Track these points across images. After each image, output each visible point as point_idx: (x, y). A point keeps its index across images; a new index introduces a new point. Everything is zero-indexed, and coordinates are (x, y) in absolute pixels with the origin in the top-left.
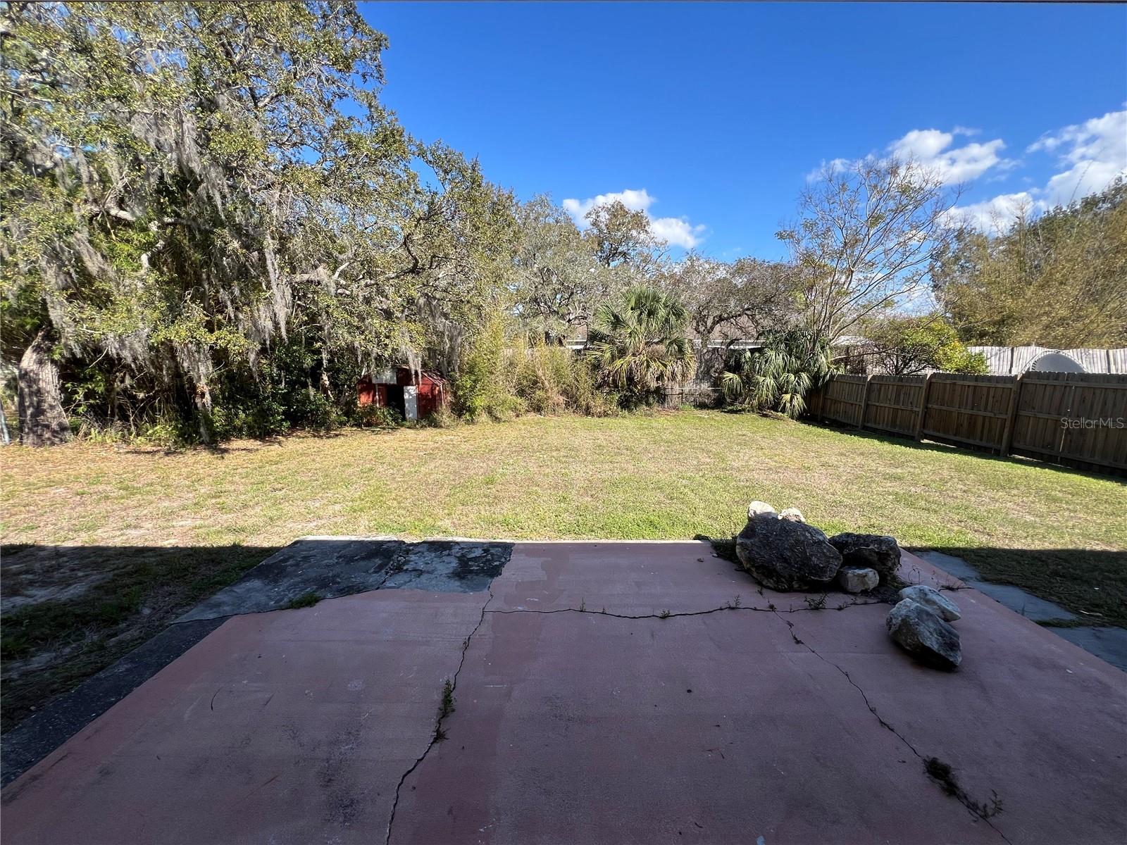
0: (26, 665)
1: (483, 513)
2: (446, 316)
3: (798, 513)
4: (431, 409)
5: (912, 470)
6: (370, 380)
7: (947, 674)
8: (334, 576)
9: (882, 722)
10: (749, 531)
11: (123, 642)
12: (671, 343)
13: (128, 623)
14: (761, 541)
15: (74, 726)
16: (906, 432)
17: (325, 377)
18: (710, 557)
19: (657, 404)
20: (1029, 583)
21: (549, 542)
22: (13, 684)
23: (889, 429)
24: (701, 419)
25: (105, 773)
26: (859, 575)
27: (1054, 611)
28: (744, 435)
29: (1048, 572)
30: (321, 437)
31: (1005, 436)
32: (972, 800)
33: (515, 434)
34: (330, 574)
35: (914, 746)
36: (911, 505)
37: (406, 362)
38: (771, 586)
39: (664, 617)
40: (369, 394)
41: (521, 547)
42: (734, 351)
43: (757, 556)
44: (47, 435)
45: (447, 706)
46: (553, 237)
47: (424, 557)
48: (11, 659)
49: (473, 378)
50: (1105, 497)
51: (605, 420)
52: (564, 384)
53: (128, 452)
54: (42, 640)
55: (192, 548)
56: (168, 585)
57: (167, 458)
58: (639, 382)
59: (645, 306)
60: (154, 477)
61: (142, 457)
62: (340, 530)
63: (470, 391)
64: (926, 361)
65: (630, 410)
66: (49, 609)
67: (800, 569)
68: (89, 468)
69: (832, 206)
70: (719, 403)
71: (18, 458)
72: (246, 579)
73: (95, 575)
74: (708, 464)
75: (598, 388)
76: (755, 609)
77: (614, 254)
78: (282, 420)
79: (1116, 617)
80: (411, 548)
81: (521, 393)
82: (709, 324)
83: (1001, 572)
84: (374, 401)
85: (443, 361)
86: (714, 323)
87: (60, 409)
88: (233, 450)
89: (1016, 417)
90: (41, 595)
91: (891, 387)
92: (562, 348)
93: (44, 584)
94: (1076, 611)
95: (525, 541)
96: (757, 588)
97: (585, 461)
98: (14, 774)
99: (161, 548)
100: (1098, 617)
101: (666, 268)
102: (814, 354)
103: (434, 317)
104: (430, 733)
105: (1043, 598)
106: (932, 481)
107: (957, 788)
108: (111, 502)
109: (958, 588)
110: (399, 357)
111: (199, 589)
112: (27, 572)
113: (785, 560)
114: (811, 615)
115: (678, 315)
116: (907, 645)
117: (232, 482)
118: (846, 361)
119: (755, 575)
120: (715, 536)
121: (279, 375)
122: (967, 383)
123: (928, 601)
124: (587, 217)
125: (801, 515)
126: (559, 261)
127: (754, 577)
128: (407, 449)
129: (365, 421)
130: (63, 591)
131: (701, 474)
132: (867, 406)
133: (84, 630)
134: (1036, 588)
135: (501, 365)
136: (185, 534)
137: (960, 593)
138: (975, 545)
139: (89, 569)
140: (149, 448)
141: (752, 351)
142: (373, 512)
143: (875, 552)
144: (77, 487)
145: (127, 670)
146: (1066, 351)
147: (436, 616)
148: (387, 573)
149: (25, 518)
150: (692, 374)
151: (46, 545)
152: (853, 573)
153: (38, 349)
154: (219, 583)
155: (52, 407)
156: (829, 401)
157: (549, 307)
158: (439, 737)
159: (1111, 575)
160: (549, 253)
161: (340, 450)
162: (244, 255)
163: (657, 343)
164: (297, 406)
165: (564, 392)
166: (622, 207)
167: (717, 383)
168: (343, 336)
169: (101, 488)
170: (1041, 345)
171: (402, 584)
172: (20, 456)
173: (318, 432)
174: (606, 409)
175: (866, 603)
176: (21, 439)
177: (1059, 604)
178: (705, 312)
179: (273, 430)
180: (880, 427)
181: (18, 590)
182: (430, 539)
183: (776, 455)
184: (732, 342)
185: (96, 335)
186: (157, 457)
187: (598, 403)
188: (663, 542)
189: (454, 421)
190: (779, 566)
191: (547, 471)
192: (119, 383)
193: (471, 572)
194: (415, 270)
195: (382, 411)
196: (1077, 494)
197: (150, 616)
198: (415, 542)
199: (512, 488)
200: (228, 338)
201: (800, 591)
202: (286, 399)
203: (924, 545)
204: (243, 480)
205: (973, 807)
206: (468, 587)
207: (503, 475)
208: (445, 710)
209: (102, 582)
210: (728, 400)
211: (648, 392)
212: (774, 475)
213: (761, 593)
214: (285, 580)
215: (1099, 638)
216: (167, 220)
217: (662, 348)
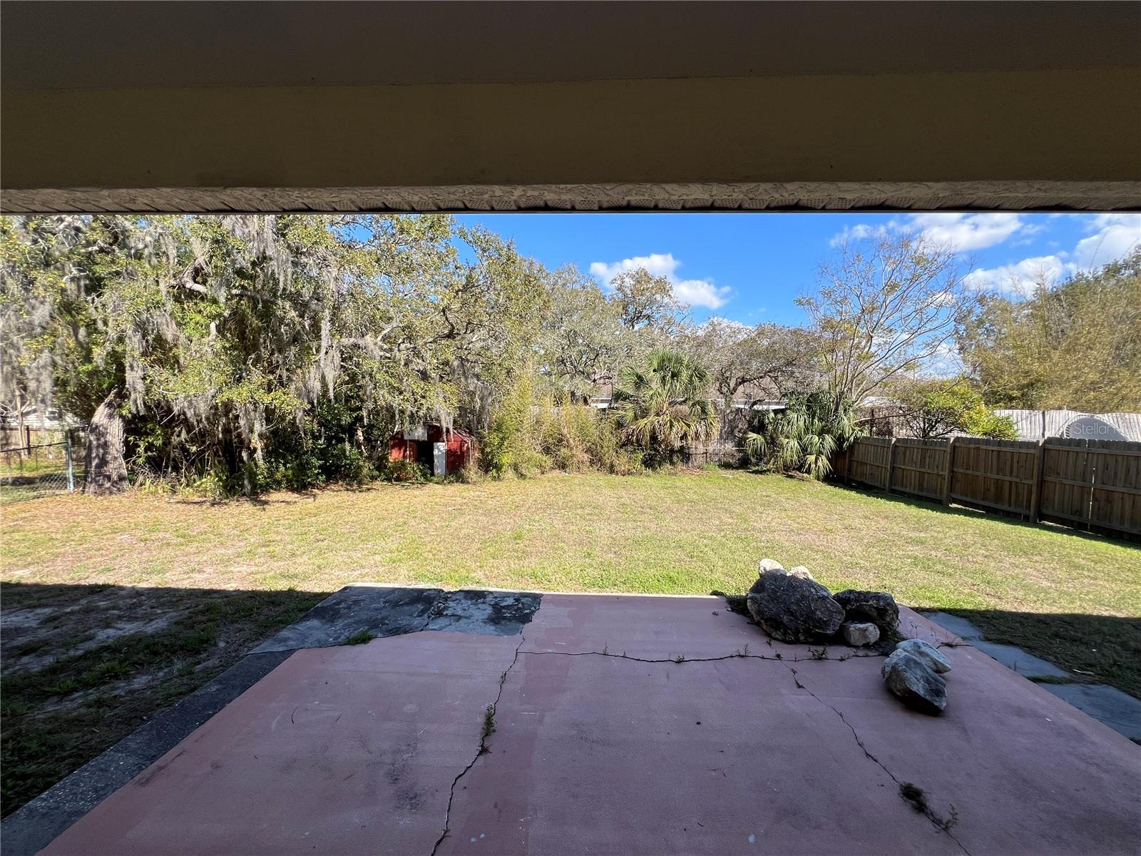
0: (129, 685)
1: (513, 566)
2: (477, 376)
3: (807, 571)
4: (459, 466)
5: (936, 534)
6: (402, 436)
7: (934, 718)
8: (383, 618)
9: (868, 755)
10: (759, 587)
11: (207, 668)
12: (694, 405)
13: (208, 654)
14: (769, 596)
15: (184, 732)
16: (933, 496)
17: (360, 433)
18: (725, 610)
19: (681, 463)
20: (1029, 644)
21: (574, 593)
22: (122, 699)
23: (916, 492)
24: (725, 479)
25: (216, 766)
26: (860, 629)
27: (1049, 669)
28: (767, 496)
29: (1049, 634)
30: (354, 491)
31: (1033, 501)
32: (938, 817)
33: (538, 491)
34: (379, 617)
35: (894, 774)
36: (926, 568)
37: (438, 420)
38: (779, 637)
39: (679, 662)
40: (400, 449)
41: (549, 597)
42: (758, 411)
43: (766, 609)
44: (108, 485)
45: (489, 727)
46: (580, 301)
47: (462, 604)
48: (117, 679)
49: (501, 435)
50: (1129, 565)
51: (629, 478)
52: (589, 442)
53: (178, 502)
54: (140, 665)
55: (253, 591)
56: (237, 622)
57: (213, 509)
58: (663, 441)
59: (668, 368)
60: (205, 526)
61: (191, 506)
62: (383, 578)
63: (498, 449)
64: (953, 424)
65: (654, 469)
66: (140, 640)
67: (805, 622)
68: (145, 516)
69: (848, 275)
70: (744, 464)
71: (82, 506)
72: (306, 619)
73: (171, 612)
74: (730, 524)
75: (621, 447)
76: (763, 658)
77: (638, 317)
78: (318, 474)
79: (1106, 675)
80: (449, 595)
81: (547, 450)
82: (732, 385)
83: (1003, 633)
84: (404, 457)
85: (473, 420)
86: (737, 385)
87: (121, 460)
88: (273, 502)
89: (1042, 483)
90: (129, 629)
91: (915, 450)
92: (588, 407)
93: (131, 619)
94: (1071, 671)
95: (552, 593)
96: (766, 639)
97: (609, 519)
98: (144, 764)
99: (224, 591)
100: (1090, 675)
101: (690, 330)
102: (837, 416)
103: (466, 378)
104: (476, 748)
105: (1041, 657)
106: (954, 545)
107: (925, 806)
108: (172, 548)
109: (956, 645)
110: (433, 416)
111: (265, 627)
112: (114, 608)
113: (792, 614)
114: (813, 664)
115: (701, 377)
116: (898, 690)
117: (277, 533)
118: (872, 423)
119: (764, 627)
120: (731, 592)
121: (319, 431)
122: (991, 448)
123: (922, 654)
124: (612, 283)
125: (809, 573)
126: (585, 324)
127: (764, 630)
128: (436, 504)
129: (395, 476)
130: (148, 625)
131: (722, 534)
132: (893, 468)
133: (172, 657)
134: (1035, 649)
135: (527, 424)
136: (243, 579)
137: (959, 650)
138: (983, 608)
139: (165, 607)
140: (197, 499)
141: (776, 412)
142: (411, 563)
143: (874, 607)
144: (139, 533)
145: (218, 690)
146: (1100, 415)
147: (475, 654)
148: (429, 617)
149: (101, 562)
150: (715, 433)
151: (125, 585)
152: (855, 627)
153: (110, 405)
154: (281, 622)
155: (116, 458)
156: (855, 464)
157: (575, 367)
158: (484, 751)
159: (1112, 639)
160: (575, 318)
161: (374, 504)
162: (300, 323)
163: (681, 403)
164: (333, 461)
165: (588, 450)
166: (646, 274)
167: (741, 443)
168: (384, 397)
169: (161, 535)
170: (1075, 409)
171: (443, 627)
172: (83, 504)
173: (351, 486)
174: (630, 468)
175: (867, 656)
176: (84, 488)
177: (1054, 663)
178: (728, 374)
179: (309, 483)
180: (907, 490)
181: (110, 623)
182: (466, 588)
183: (799, 517)
184: (755, 403)
185: (170, 396)
186: (204, 507)
187: (622, 461)
188: (681, 596)
189: (480, 477)
190: (785, 619)
191: (572, 528)
192: (176, 437)
193: (505, 618)
194: (450, 335)
195: (412, 467)
196: (1100, 562)
197: (225, 648)
198: (452, 591)
199: (539, 543)
200: (283, 399)
201: (806, 643)
202: (323, 454)
203: (932, 605)
204: (287, 531)
205: (937, 822)
206: (503, 631)
207: (531, 530)
208: (488, 730)
209: (179, 618)
210: (753, 460)
211: (672, 451)
212: (795, 537)
213: (769, 644)
214: (340, 621)
215: (1087, 694)
216: (234, 291)
217: (685, 408)
